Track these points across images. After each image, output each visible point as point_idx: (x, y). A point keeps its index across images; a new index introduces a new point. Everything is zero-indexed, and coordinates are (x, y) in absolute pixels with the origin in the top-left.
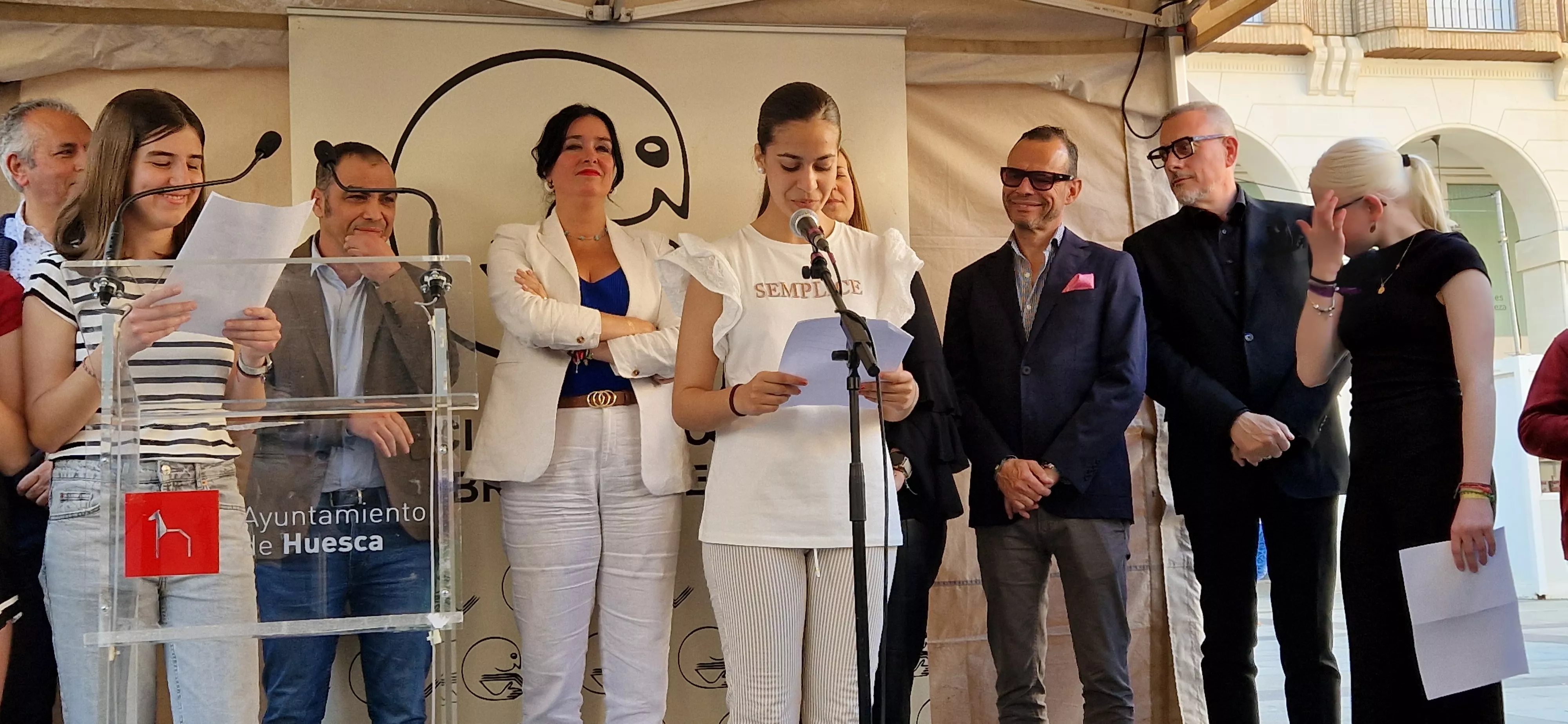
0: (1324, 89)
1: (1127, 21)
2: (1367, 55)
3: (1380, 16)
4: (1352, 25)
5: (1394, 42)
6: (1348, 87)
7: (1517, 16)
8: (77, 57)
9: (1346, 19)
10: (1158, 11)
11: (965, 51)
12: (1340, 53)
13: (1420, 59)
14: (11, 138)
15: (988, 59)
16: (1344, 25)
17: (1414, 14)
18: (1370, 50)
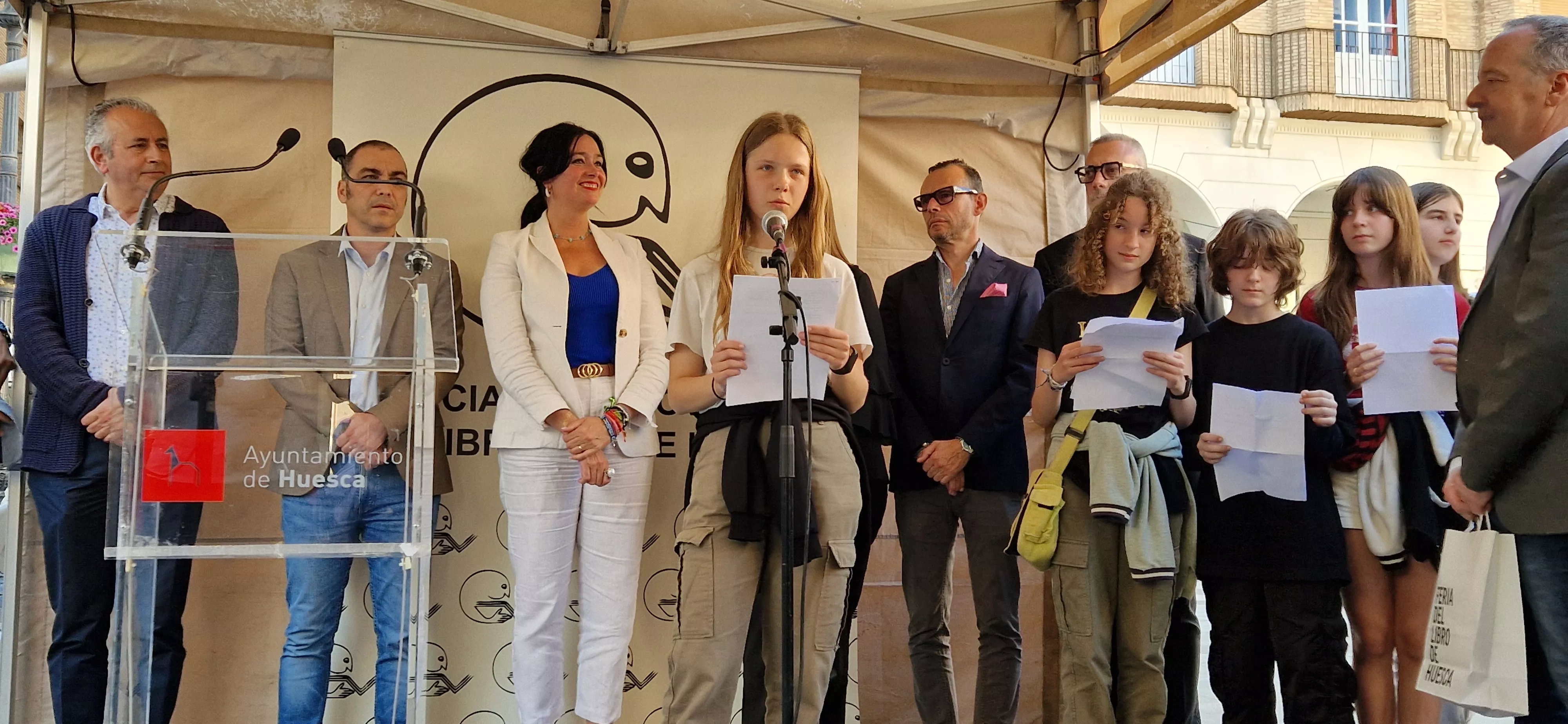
0: (1245, 144)
1: (1051, 70)
2: (1282, 115)
3: (1296, 83)
4: (1272, 89)
5: (1306, 105)
6: (1266, 141)
7: (1412, 87)
8: (152, 65)
9: (1266, 84)
10: (1077, 63)
11: (911, 90)
12: (1260, 112)
13: (1328, 120)
14: (94, 131)
15: (931, 98)
16: (1265, 89)
17: (1325, 82)
18: (1286, 111)
